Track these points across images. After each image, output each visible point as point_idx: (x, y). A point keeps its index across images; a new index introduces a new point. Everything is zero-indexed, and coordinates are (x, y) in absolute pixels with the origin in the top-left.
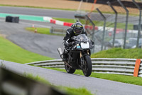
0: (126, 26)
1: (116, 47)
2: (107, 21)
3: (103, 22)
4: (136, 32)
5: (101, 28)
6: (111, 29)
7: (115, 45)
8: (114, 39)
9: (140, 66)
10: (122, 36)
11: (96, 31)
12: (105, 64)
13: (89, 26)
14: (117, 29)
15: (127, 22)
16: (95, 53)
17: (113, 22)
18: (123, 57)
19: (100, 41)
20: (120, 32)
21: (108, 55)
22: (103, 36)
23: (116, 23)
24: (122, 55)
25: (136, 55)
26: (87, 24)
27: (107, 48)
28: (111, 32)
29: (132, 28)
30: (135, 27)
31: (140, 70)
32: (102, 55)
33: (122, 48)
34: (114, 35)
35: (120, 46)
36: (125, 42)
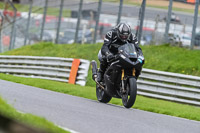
0: (61, 12)
1: (46, 41)
2: (34, 5)
3: (29, 6)
4: (75, 21)
5: (25, 15)
6: (39, 16)
7: (44, 38)
8: (42, 30)
9: (79, 69)
10: (54, 26)
11: (18, 18)
12: (28, 65)
13: (9, 11)
14: (48, 16)
15: (61, 6)
16: (16, 48)
17: (43, 6)
18: (54, 55)
19: (22, 32)
20: (51, 21)
21: (33, 52)
22: (28, 25)
23: (46, 8)
24: (52, 52)
25: (73, 54)
26: (6, 8)
27: (33, 43)
28: (38, 20)
29: (69, 14)
30: (74, 15)
31: (78, 75)
32: (24, 51)
33: (54, 42)
34: (43, 24)
35: (51, 40)
36: (58, 35)
